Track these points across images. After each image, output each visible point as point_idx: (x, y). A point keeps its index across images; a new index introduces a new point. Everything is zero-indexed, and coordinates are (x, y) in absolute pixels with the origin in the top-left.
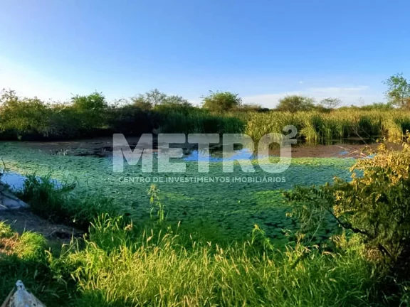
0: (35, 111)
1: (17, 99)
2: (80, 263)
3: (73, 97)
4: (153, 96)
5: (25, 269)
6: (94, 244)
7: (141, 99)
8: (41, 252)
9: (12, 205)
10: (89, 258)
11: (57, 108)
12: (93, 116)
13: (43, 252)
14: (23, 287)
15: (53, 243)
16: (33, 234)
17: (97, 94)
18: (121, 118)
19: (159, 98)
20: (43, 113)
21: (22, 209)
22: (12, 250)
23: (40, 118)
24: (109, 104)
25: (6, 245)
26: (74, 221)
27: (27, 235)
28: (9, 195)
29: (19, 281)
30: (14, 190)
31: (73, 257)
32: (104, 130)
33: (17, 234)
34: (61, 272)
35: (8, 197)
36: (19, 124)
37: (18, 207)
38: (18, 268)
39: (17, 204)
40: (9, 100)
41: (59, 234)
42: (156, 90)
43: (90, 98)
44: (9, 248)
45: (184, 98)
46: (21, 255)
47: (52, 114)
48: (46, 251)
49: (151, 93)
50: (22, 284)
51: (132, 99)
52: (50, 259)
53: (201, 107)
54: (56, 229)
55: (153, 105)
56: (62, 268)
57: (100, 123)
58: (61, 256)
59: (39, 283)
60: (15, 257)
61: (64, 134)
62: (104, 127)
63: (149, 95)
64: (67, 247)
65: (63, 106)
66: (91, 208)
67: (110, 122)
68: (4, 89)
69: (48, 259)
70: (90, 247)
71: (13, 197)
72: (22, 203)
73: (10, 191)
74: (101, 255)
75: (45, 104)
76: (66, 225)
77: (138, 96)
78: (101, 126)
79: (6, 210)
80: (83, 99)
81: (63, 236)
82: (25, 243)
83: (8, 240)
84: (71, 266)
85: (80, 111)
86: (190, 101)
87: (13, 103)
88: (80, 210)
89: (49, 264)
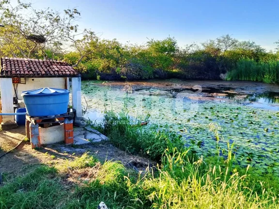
0: (114, 53)
1: (97, 40)
2: (154, 189)
3: (148, 41)
4: (224, 41)
5: (106, 193)
6: (166, 173)
7: (211, 45)
8: (121, 179)
9: (94, 139)
10: (162, 185)
11: (134, 51)
12: (166, 60)
13: (123, 178)
14: (106, 207)
15: (130, 171)
16: (114, 163)
17: (170, 39)
18: (190, 63)
19: (230, 43)
20: (122, 55)
21: (103, 142)
22: (95, 177)
23: (118, 59)
24: (180, 49)
25: (89, 174)
26: (148, 153)
27: (108, 165)
28: (91, 130)
29: (102, 202)
30: (96, 125)
31: (149, 183)
32: (175, 73)
33: (99, 163)
34: (138, 195)
35: (91, 132)
36: (100, 64)
37: (100, 140)
38: (100, 193)
39: (98, 138)
40: (90, 41)
41: (135, 164)
42: (228, 36)
43: (164, 43)
44: (92, 176)
45: (257, 44)
46: (103, 182)
47: (129, 56)
48: (125, 177)
49: (222, 39)
50: (105, 205)
51: (203, 45)
52: (128, 185)
53: (274, 53)
54: (132, 159)
55: (223, 51)
56: (139, 193)
57: (172, 66)
58: (138, 182)
59: (119, 205)
60: (97, 183)
61: (139, 75)
62: (174, 71)
63: (219, 41)
64: (142, 175)
65: (139, 49)
66: (163, 143)
67: (180, 66)
68: (86, 30)
69: (126, 184)
70: (162, 175)
71: (95, 131)
72: (104, 137)
73: (92, 126)
74: (173, 184)
75: (123, 46)
76: (141, 156)
77: (209, 42)
78: (172, 69)
79: (89, 144)
80: (157, 44)
81: (138, 165)
82: (106, 171)
83: (91, 169)
84: (147, 191)
85: (154, 54)
86: (262, 47)
87: (94, 44)
88: (154, 143)
89: (127, 188)
